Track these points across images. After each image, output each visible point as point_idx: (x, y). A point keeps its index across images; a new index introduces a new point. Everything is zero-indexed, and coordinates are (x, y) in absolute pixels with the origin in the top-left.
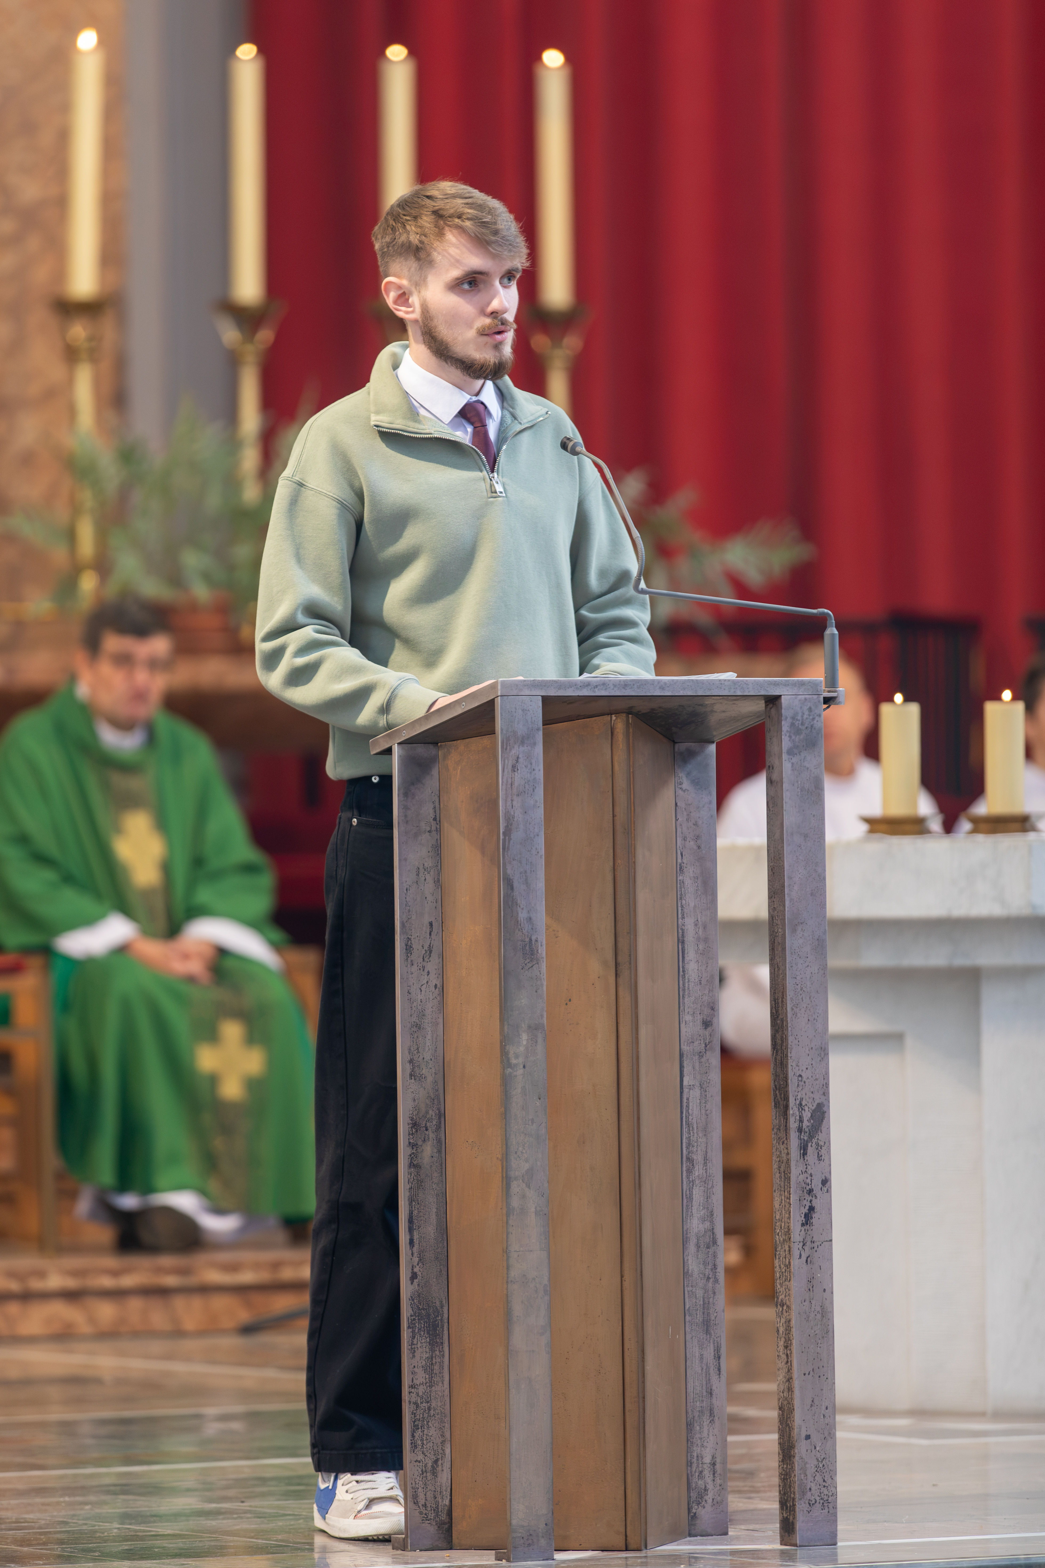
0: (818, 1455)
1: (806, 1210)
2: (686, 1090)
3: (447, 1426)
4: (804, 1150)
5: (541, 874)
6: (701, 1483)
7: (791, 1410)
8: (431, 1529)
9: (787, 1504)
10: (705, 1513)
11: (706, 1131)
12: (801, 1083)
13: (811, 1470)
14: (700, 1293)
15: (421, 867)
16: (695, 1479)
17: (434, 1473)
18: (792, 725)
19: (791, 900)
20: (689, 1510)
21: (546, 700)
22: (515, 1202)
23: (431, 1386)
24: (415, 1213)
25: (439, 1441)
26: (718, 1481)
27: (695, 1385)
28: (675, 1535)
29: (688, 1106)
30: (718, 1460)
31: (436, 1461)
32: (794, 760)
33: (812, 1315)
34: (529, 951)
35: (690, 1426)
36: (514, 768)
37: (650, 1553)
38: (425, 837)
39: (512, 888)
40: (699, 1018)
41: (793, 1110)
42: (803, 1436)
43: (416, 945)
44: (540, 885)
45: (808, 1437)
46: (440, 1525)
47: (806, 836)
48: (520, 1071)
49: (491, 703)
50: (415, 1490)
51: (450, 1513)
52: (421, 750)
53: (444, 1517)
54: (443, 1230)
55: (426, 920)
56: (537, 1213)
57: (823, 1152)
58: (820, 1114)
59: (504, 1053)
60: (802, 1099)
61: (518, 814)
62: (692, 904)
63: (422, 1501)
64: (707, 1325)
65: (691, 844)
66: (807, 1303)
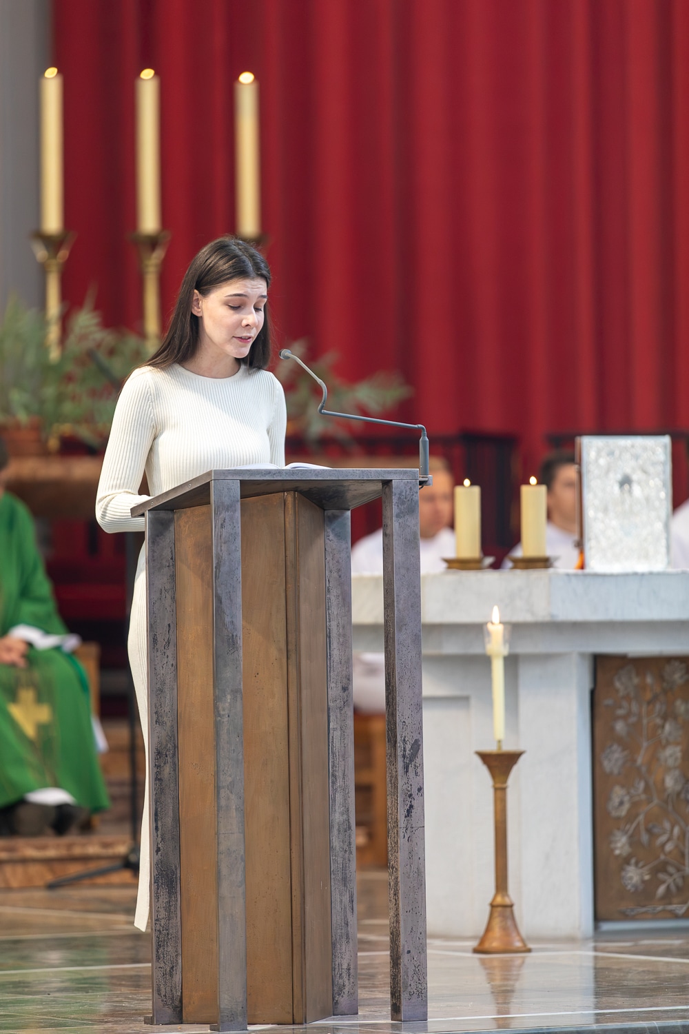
0: (415, 963)
1: (408, 808)
2: (331, 732)
3: (180, 945)
4: (406, 769)
5: (240, 593)
6: (341, 981)
7: (398, 935)
8: (169, 1011)
9: (395, 994)
10: (344, 1001)
11: (344, 757)
12: (405, 727)
13: (411, 973)
14: (340, 860)
15: (163, 589)
16: (337, 979)
17: (171, 975)
18: (399, 498)
19: (399, 610)
20: (333, 999)
21: (243, 482)
22: (223, 803)
23: (169, 920)
24: (159, 809)
25: (174, 955)
26: (352, 980)
27: (337, 919)
28: (325, 1014)
29: (333, 739)
30: (352, 967)
31: (172, 968)
32: (400, 521)
33: (412, 874)
34: (232, 642)
35: (334, 945)
36: (222, 526)
37: (308, 1026)
38: (166, 569)
39: (221, 602)
40: (340, 686)
41: (400, 744)
42: (406, 951)
43: (159, 639)
44: (239, 600)
45: (409, 952)
46: (175, 1008)
47: (408, 569)
48: (226, 719)
49: (208, 484)
50: (159, 986)
51: (181, 1001)
52: (163, 514)
53: (177, 1003)
54: (177, 820)
55: (166, 623)
56: (237, 809)
57: (419, 770)
58: (417, 746)
59: (216, 708)
60: (405, 737)
61: (225, 556)
62: (335, 613)
63: (163, 994)
64: (345, 881)
65: (335, 575)
66: (409, 866)
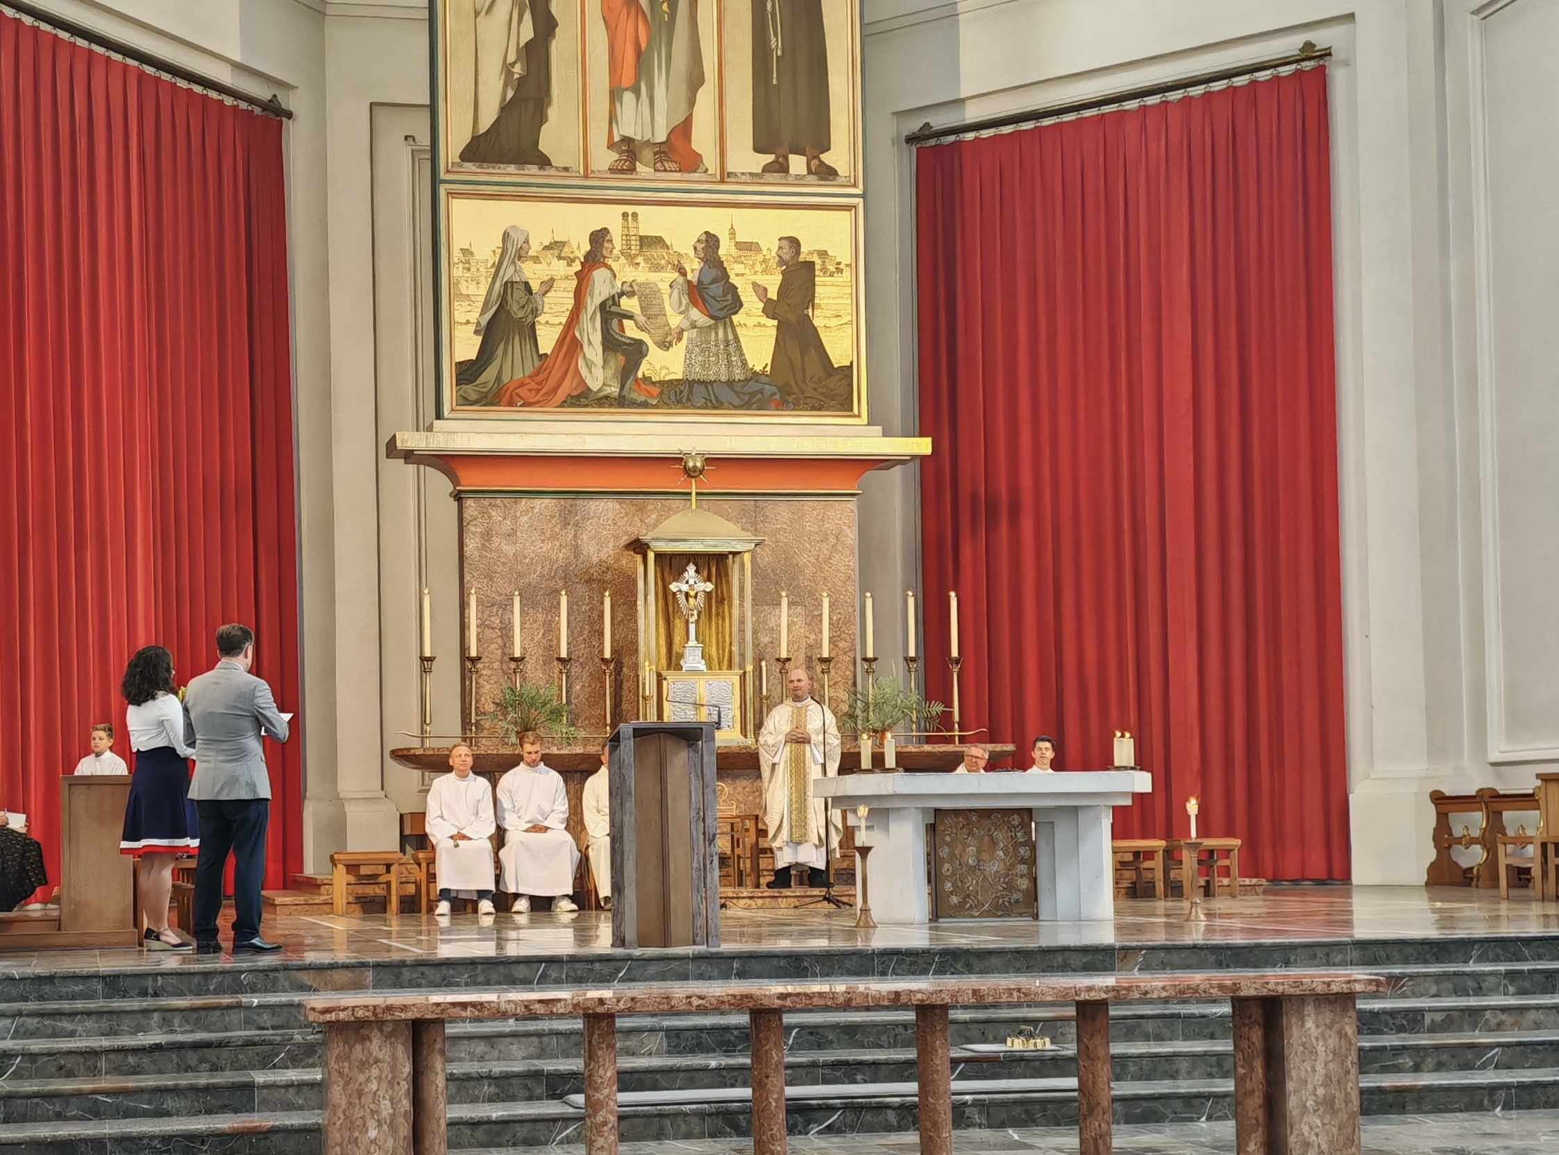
4: (710, 844)
21: (634, 729)
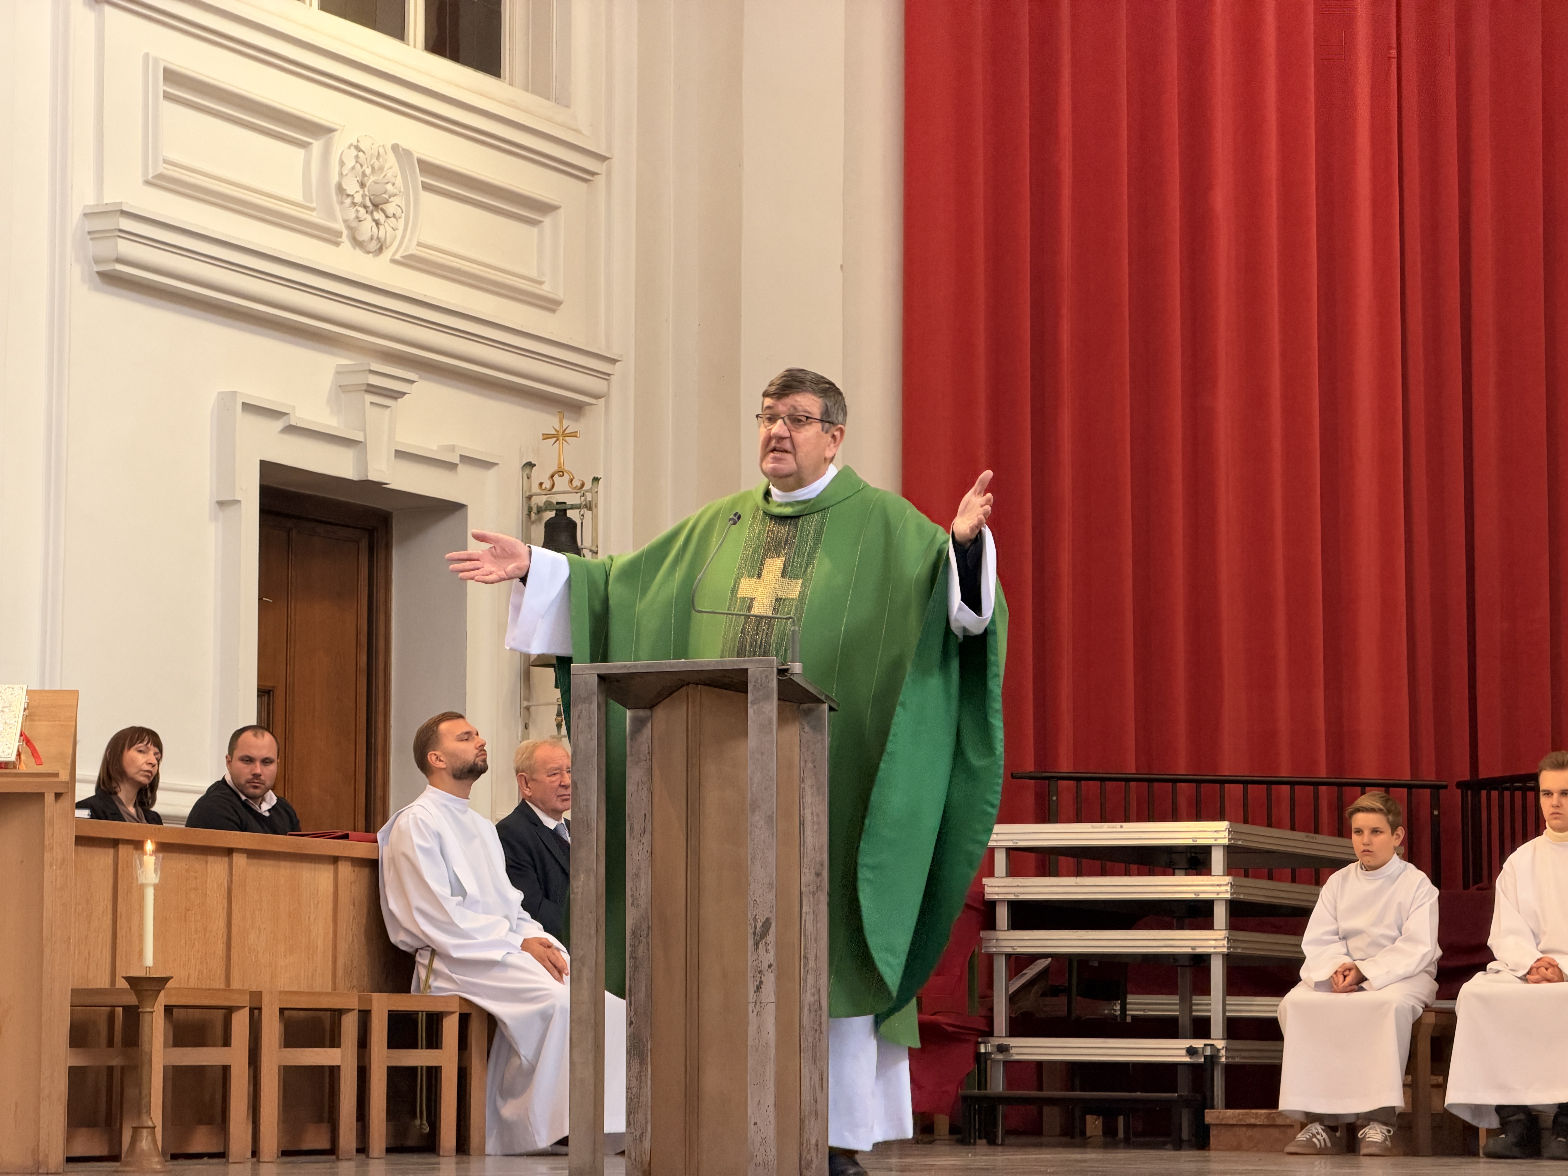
0: (762, 1135)
1: (758, 983)
4: (757, 946)
11: (816, 940)
12: (757, 905)
13: (757, 1144)
18: (755, 686)
19: (752, 793)
25: (644, 1122)
26: (820, 1156)
27: (806, 1097)
30: (820, 1143)
31: (642, 1134)
32: (755, 707)
33: (760, 1048)
35: (801, 1121)
38: (643, 763)
40: (813, 871)
41: (750, 921)
42: (752, 1123)
43: (636, 827)
45: (755, 1124)
52: (641, 712)
53: (646, 1166)
55: (643, 813)
56: (587, 980)
57: (769, 947)
58: (768, 924)
60: (756, 915)
62: (810, 802)
63: (633, 1158)
65: (810, 765)
66: (757, 1040)
